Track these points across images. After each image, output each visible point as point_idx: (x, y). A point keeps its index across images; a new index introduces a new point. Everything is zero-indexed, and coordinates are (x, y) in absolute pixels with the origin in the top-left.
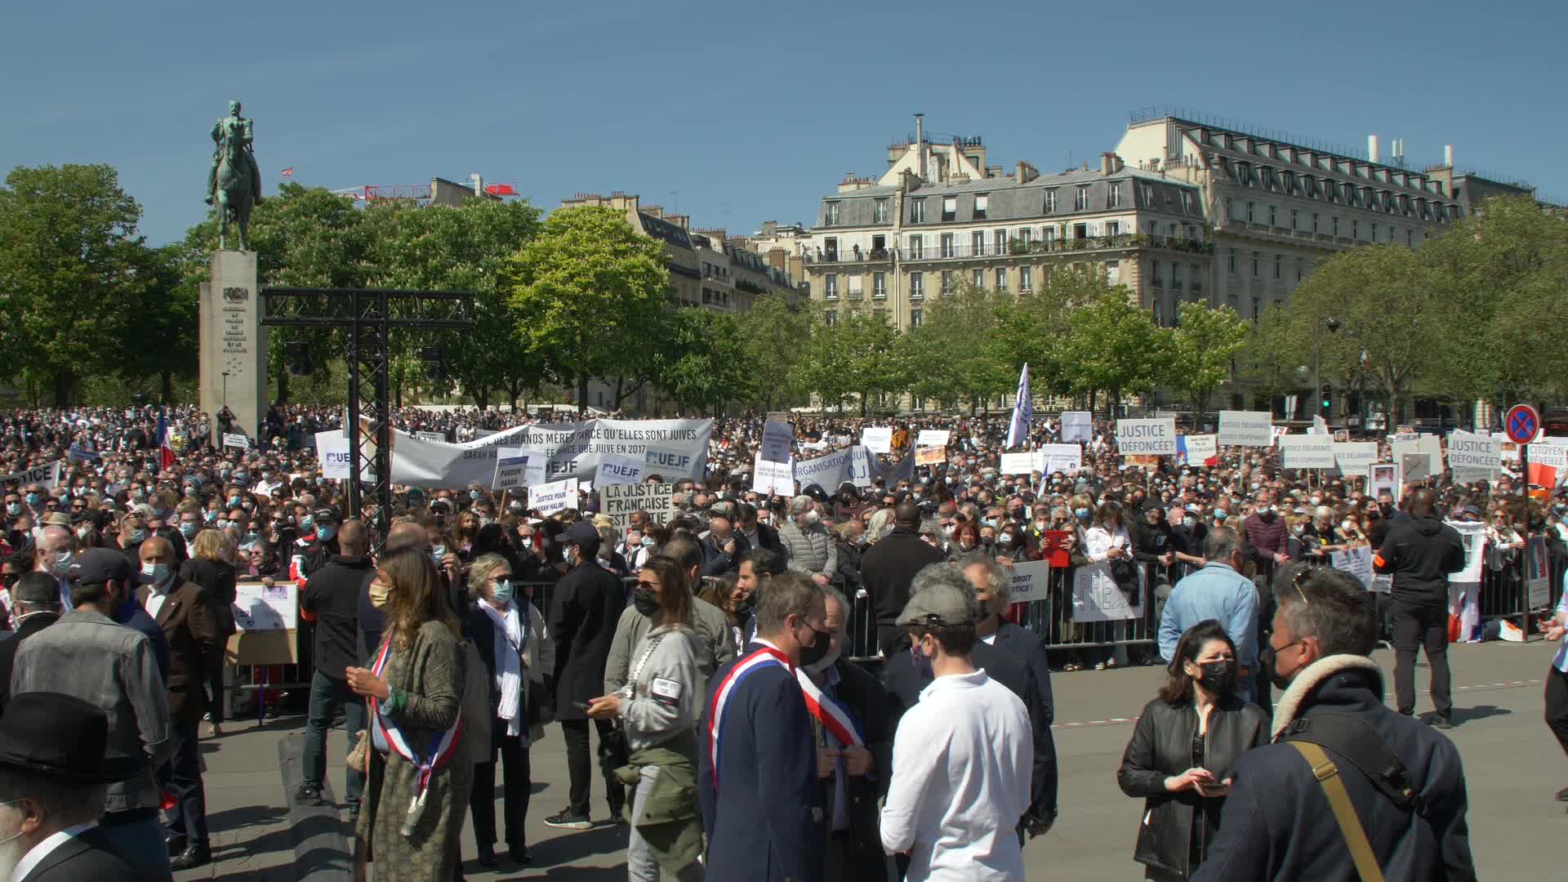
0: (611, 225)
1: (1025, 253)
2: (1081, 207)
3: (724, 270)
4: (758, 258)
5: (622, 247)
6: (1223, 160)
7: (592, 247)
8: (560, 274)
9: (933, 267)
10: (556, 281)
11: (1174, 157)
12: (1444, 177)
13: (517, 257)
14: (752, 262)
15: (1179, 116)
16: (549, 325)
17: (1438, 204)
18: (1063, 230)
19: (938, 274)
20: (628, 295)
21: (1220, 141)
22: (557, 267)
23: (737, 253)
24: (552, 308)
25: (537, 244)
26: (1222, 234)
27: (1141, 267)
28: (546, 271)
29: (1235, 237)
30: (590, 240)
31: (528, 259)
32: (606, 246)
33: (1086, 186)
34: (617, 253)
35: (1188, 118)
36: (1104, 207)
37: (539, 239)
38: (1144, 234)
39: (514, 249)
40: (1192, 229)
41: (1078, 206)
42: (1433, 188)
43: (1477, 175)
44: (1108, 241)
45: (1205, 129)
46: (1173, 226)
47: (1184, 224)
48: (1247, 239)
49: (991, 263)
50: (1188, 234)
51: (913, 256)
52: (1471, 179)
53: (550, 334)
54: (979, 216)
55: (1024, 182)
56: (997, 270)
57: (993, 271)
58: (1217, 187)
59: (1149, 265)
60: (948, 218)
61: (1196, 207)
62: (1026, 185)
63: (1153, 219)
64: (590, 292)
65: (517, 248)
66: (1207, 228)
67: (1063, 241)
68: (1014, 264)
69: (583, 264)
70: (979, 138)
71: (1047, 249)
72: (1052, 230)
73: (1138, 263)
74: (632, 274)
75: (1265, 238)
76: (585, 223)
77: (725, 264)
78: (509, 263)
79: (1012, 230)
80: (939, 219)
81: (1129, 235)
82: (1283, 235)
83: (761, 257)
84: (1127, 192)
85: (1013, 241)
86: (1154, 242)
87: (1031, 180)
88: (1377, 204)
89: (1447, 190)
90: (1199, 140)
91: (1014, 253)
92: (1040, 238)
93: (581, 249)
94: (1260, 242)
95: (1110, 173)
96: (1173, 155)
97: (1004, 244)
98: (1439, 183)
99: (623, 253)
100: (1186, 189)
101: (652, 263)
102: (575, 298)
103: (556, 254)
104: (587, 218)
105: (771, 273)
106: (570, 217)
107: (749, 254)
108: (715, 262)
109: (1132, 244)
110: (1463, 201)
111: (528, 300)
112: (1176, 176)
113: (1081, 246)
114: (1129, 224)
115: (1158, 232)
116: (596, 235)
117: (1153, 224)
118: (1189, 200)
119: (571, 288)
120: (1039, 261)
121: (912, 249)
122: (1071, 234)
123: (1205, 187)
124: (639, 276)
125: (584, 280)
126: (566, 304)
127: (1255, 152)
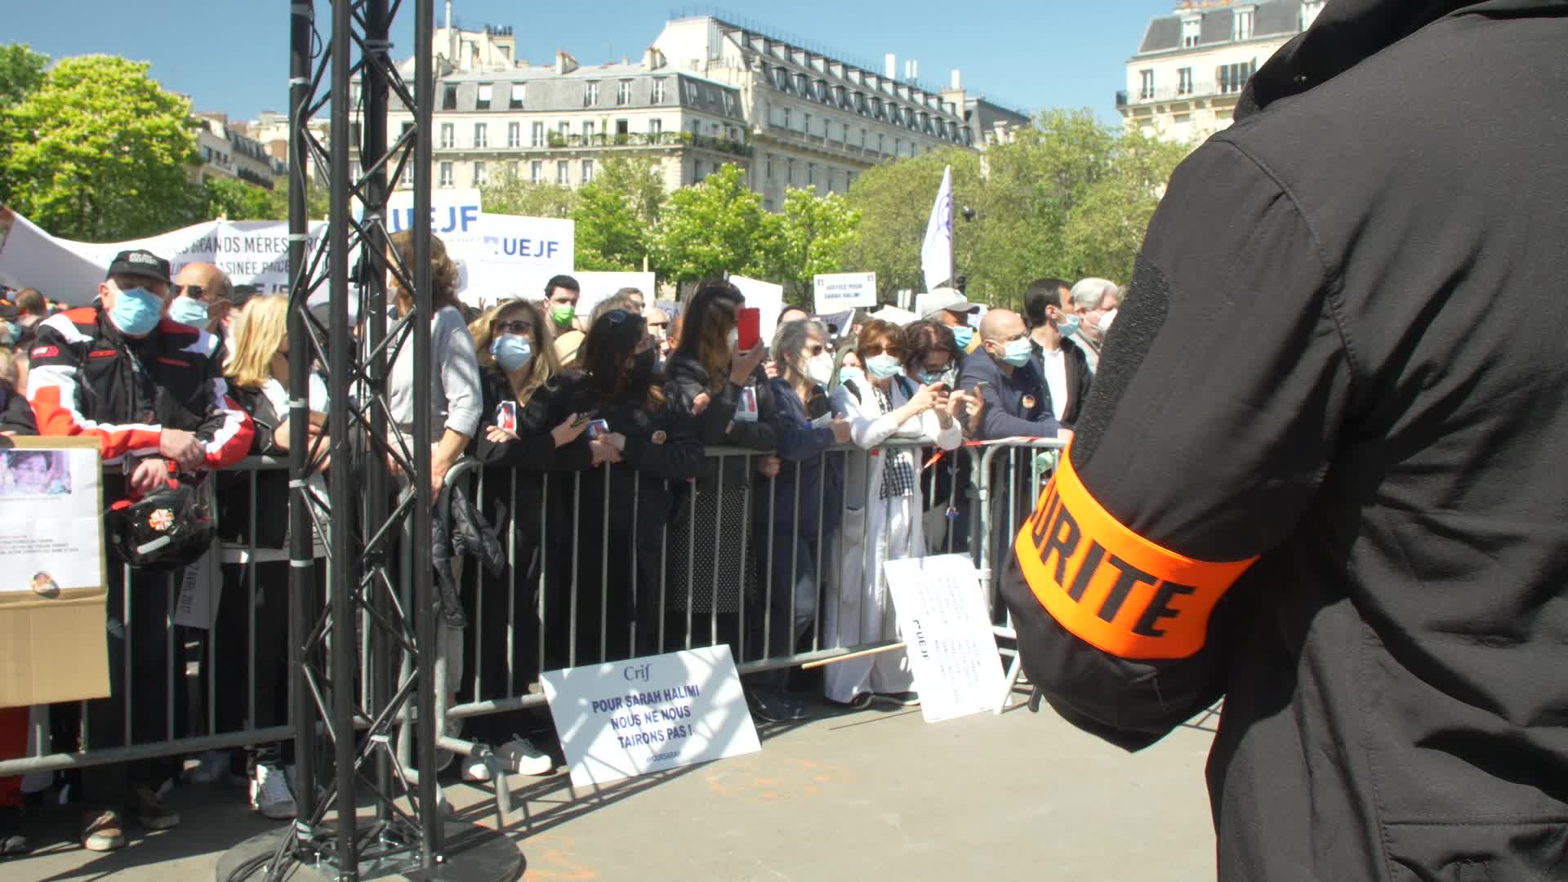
0: (132, 80)
1: (565, 146)
2: (623, 102)
3: (226, 157)
4: (259, 147)
5: (145, 106)
6: (764, 64)
7: (110, 102)
8: (71, 132)
9: (466, 157)
10: (68, 140)
11: (715, 59)
12: (958, 99)
13: (19, 110)
14: (254, 150)
15: (720, 17)
16: (57, 191)
17: (953, 124)
18: (604, 124)
19: (471, 165)
20: (151, 159)
21: (759, 45)
22: (67, 124)
23: (239, 138)
24: (61, 171)
25: (44, 96)
26: (761, 138)
27: (683, 167)
28: (55, 127)
29: (773, 142)
30: (108, 95)
31: (32, 113)
32: (127, 103)
33: (631, 80)
34: (140, 112)
35: (727, 20)
36: (648, 103)
37: (47, 91)
38: (689, 133)
39: (14, 101)
40: (733, 132)
41: (620, 101)
42: (948, 108)
43: (987, 100)
44: (651, 139)
45: (746, 33)
46: (715, 126)
47: (726, 124)
48: (784, 145)
49: (528, 156)
50: (729, 133)
51: (444, 145)
52: (982, 103)
53: (58, 201)
54: (516, 105)
55: (564, 72)
56: (534, 163)
57: (530, 163)
58: (757, 90)
59: (691, 165)
60: (483, 106)
61: (737, 110)
62: (566, 76)
63: (697, 118)
64: (108, 154)
65: (18, 99)
66: (747, 131)
67: (603, 136)
68: (552, 156)
69: (100, 121)
70: (510, 28)
71: (586, 143)
72: (592, 124)
73: (681, 162)
74: (157, 136)
75: (800, 145)
76: (100, 75)
77: (226, 149)
78: (10, 116)
79: (551, 122)
80: (473, 106)
81: (672, 133)
82: (817, 144)
83: (263, 145)
84: (672, 89)
85: (550, 135)
86: (696, 141)
87: (571, 71)
88: (901, 121)
89: (960, 114)
90: (740, 43)
91: (552, 145)
92: (580, 132)
93: (98, 104)
94: (795, 148)
95: (654, 68)
96: (714, 56)
97: (542, 136)
98: (953, 105)
99: (147, 113)
100: (728, 90)
101: (178, 124)
102: (89, 160)
103: (66, 108)
104: (104, 70)
105: (273, 163)
106: (83, 68)
107: (251, 142)
108: (216, 147)
109: (676, 142)
110: (974, 123)
111: (31, 162)
112: (718, 76)
113: (622, 142)
114: (673, 121)
115: (702, 132)
116: (115, 91)
117: (696, 123)
118: (732, 102)
119: (86, 149)
120: (578, 155)
121: (443, 137)
122: (612, 130)
123: (746, 90)
124: (163, 139)
125: (101, 140)
126: (79, 167)
127: (790, 59)
